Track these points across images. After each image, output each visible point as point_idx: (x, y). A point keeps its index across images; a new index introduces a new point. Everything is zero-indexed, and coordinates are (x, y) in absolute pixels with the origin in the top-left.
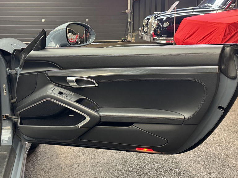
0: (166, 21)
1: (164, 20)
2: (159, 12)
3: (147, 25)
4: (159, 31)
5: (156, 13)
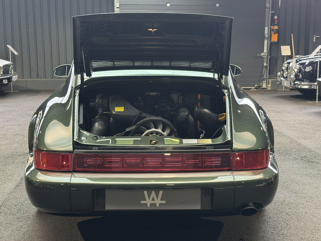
0: (308, 65)
1: (306, 64)
2: (301, 56)
3: (287, 69)
4: (301, 76)
5: (298, 56)
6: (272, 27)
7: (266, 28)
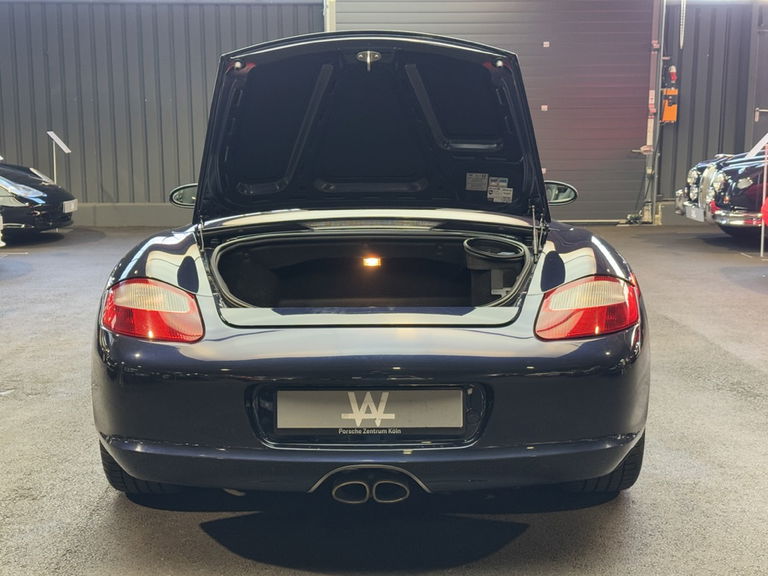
0: (744, 175)
1: (740, 172)
2: (727, 155)
3: (697, 182)
4: (727, 198)
5: (721, 155)
6: (665, 90)
7: (652, 93)
